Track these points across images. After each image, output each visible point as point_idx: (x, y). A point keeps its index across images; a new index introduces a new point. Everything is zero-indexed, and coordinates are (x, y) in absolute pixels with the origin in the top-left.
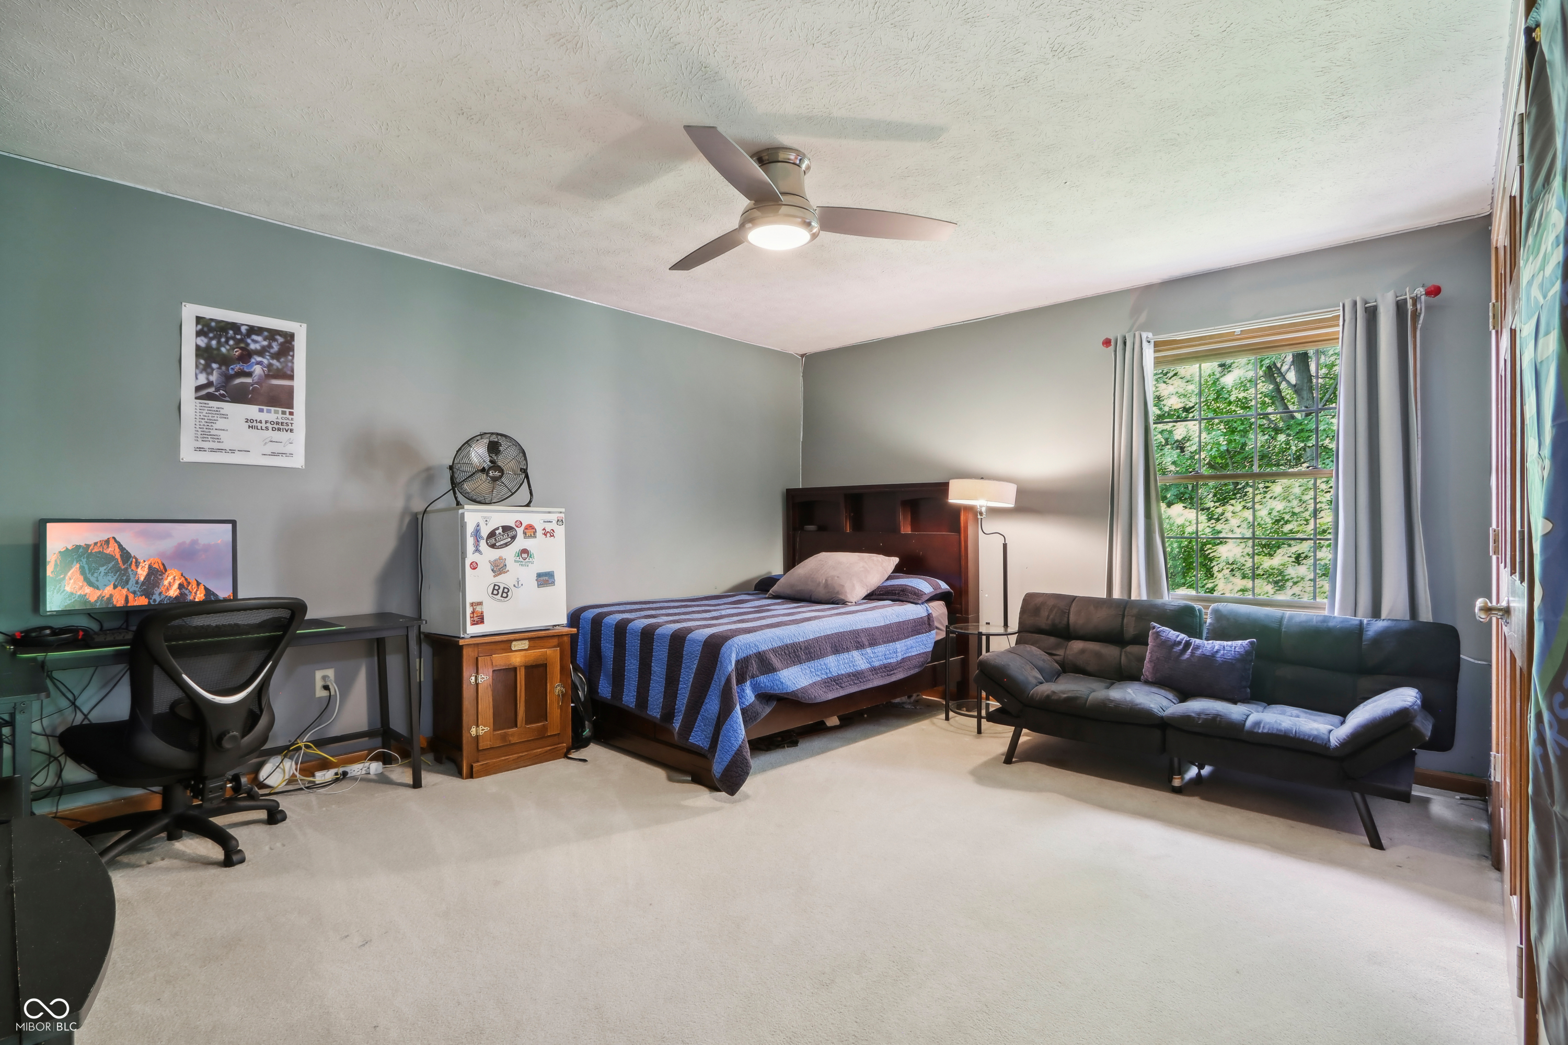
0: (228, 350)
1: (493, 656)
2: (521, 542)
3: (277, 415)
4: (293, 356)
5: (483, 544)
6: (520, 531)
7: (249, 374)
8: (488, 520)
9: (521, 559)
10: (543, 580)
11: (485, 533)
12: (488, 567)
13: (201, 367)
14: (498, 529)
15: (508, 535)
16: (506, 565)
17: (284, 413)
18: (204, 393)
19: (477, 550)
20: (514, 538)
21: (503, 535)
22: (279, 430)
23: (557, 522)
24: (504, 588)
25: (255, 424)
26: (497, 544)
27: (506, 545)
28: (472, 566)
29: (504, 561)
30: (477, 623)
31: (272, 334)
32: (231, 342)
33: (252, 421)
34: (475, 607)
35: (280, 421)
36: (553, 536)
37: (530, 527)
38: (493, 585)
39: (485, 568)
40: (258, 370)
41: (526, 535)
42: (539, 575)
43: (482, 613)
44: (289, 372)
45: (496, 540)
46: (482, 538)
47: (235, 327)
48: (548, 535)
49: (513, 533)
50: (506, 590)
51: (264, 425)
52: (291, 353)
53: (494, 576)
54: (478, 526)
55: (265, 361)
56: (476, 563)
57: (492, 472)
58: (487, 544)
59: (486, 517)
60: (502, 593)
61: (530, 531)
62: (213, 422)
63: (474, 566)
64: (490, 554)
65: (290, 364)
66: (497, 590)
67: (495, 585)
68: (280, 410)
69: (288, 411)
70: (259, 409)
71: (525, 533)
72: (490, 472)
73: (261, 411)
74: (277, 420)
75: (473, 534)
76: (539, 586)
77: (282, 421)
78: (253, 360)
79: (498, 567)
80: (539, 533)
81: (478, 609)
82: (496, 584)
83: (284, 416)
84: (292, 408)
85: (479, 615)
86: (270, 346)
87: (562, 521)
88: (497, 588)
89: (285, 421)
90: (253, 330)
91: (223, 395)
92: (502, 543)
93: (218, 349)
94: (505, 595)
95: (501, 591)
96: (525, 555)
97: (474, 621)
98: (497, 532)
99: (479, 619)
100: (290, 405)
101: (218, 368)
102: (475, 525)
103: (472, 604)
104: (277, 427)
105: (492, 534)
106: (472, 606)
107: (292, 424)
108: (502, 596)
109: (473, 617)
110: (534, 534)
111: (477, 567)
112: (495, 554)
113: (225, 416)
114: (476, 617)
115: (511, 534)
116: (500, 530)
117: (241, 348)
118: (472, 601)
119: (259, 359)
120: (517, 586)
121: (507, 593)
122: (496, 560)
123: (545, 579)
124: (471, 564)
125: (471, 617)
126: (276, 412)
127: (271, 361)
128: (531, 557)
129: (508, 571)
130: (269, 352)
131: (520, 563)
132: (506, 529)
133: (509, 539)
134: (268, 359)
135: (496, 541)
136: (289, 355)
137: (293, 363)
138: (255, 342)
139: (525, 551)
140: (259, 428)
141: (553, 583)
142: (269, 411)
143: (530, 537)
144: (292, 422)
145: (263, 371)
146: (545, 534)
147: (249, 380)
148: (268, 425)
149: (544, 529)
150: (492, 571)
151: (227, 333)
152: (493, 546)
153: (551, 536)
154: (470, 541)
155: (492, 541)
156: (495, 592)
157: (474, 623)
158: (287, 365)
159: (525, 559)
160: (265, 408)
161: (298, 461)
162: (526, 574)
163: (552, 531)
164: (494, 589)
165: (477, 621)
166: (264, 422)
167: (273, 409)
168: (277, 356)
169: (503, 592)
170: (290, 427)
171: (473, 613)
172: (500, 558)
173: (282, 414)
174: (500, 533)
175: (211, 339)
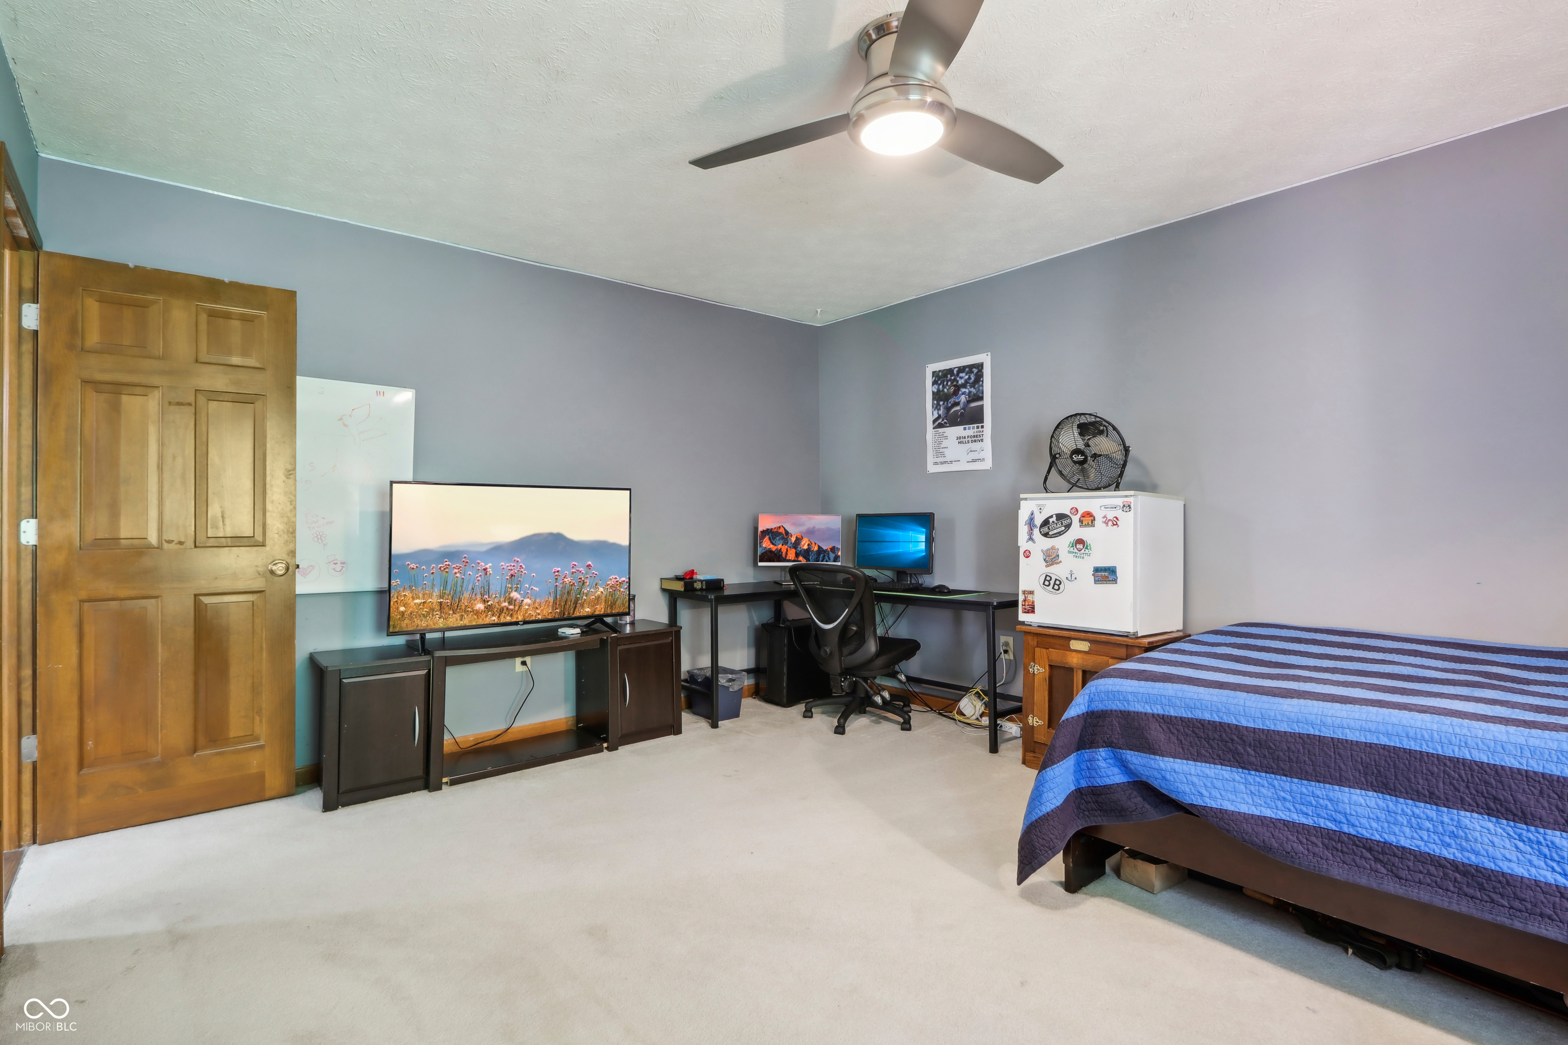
0: (948, 390)
1: (1050, 649)
2: (1076, 531)
3: (974, 430)
4: (983, 381)
5: (1036, 532)
6: (1076, 519)
7: (957, 404)
8: (1042, 508)
9: (1076, 550)
10: (1102, 576)
11: (1038, 521)
12: (1041, 557)
13: (935, 406)
14: (1051, 517)
15: (1062, 524)
16: (1058, 556)
17: (978, 427)
18: (939, 424)
19: (1031, 539)
20: (1068, 526)
21: (1056, 524)
22: (975, 441)
23: (1123, 508)
24: (1056, 580)
25: (961, 440)
26: (1050, 533)
27: (1060, 534)
28: (1025, 554)
29: (1056, 550)
30: (1028, 612)
31: (971, 367)
32: (949, 383)
33: (960, 438)
34: (1026, 595)
35: (976, 434)
36: (1117, 524)
37: (1088, 514)
38: (1044, 575)
39: (1037, 558)
40: (963, 399)
41: (1082, 523)
42: (1097, 570)
43: (1033, 602)
44: (981, 395)
45: (1049, 528)
46: (1035, 526)
47: (950, 371)
48: (1110, 523)
49: (1068, 521)
50: (1058, 582)
51: (966, 440)
52: (982, 379)
53: (1047, 566)
54: (1032, 514)
55: (967, 391)
56: (1029, 552)
57: (1076, 456)
58: (1041, 532)
59: (1040, 505)
60: (1053, 584)
61: (1088, 519)
62: (940, 443)
63: (1027, 554)
64: (1043, 543)
65: (981, 388)
66: (1049, 581)
67: (1047, 576)
68: (976, 425)
69: (980, 425)
70: (964, 428)
71: (1081, 521)
72: (1073, 456)
73: (965, 429)
74: (974, 434)
75: (1027, 522)
76: (1096, 582)
77: (977, 434)
78: (960, 393)
79: (1051, 558)
80: (1099, 521)
81: (1030, 597)
82: (1047, 574)
83: (978, 430)
84: (983, 422)
85: (1030, 604)
86: (969, 378)
87: (1129, 506)
88: (1048, 578)
89: (978, 434)
90: (961, 369)
91: (945, 423)
92: (1055, 531)
93: (943, 390)
94: (1056, 587)
95: (1052, 582)
96: (1080, 546)
97: (1025, 609)
98: (1051, 520)
99: (1031, 610)
100: (982, 421)
101: (943, 404)
102: (1029, 513)
103: (1024, 592)
104: (973, 439)
105: (1046, 523)
106: (1024, 594)
107: (982, 435)
108: (1053, 588)
109: (1025, 605)
110: (1092, 523)
111: (1029, 556)
112: (1047, 543)
113: (946, 438)
114: (1028, 605)
115: (1065, 522)
116: (1054, 519)
117: (955, 386)
118: (1024, 589)
119: (963, 390)
120: (1070, 579)
121: (1058, 585)
122: (1048, 550)
123: (1106, 575)
124: (1025, 552)
125: (1022, 605)
126: (973, 428)
127: (970, 389)
128: (1087, 548)
129: (1061, 562)
130: (969, 383)
131: (1074, 554)
132: (1061, 517)
133: (1063, 528)
134: (968, 389)
135: (1049, 530)
136: (980, 381)
137: (983, 386)
138: (961, 378)
139: (1080, 541)
140: (964, 442)
141: (1115, 581)
142: (969, 428)
143: (1088, 525)
144: (982, 433)
145: (966, 398)
146: (1106, 523)
147: (958, 408)
148: (969, 439)
149: (1105, 517)
150: (1045, 560)
151: (947, 377)
152: (1046, 535)
153: (1114, 525)
154: (1023, 530)
155: (1045, 529)
156: (1047, 583)
157: (1026, 611)
158: (979, 389)
159: (1080, 551)
160: (967, 426)
161: (988, 465)
162: (1084, 567)
163: (1115, 519)
164: (1045, 580)
165: (1028, 610)
166: (966, 437)
167: (971, 426)
168: (973, 385)
169: (1055, 584)
170: (981, 438)
171: (1025, 601)
172: (1053, 548)
173: (979, 428)
174: (1053, 522)
175: (940, 385)
